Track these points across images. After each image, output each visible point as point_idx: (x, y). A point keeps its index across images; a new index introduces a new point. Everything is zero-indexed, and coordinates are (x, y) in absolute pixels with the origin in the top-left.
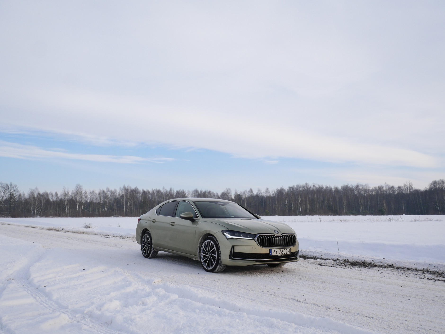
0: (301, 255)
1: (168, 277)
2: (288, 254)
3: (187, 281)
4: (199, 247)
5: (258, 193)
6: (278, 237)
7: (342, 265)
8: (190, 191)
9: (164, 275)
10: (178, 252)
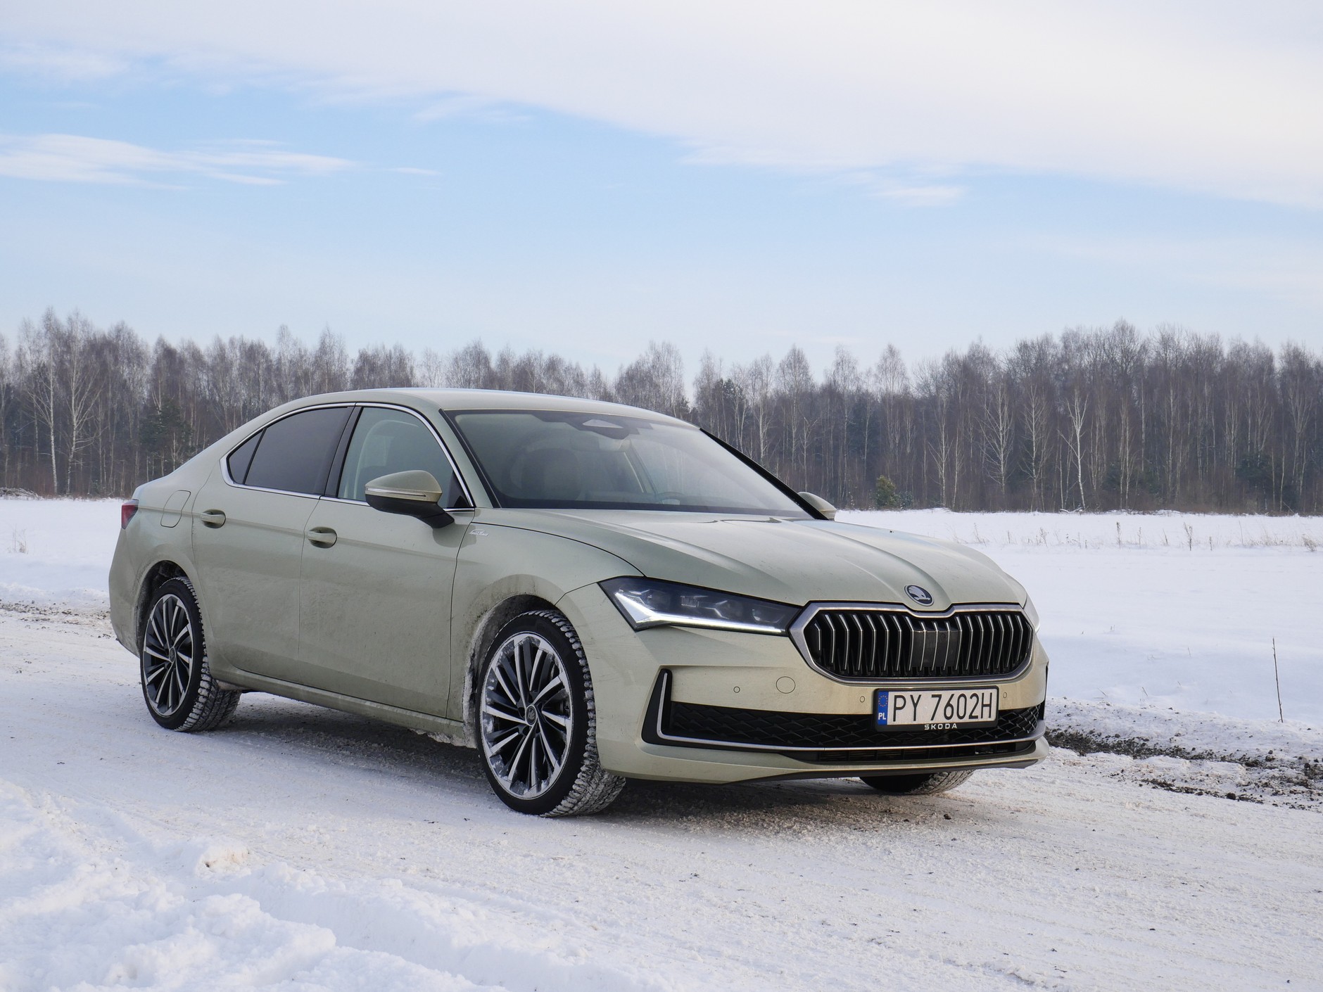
0: (1063, 730)
1: (291, 838)
2: (979, 720)
3: (396, 860)
4: (472, 670)
5: (839, 380)
6: (929, 623)
7: (1294, 788)
8: (436, 356)
9: (268, 826)
10: (353, 700)
